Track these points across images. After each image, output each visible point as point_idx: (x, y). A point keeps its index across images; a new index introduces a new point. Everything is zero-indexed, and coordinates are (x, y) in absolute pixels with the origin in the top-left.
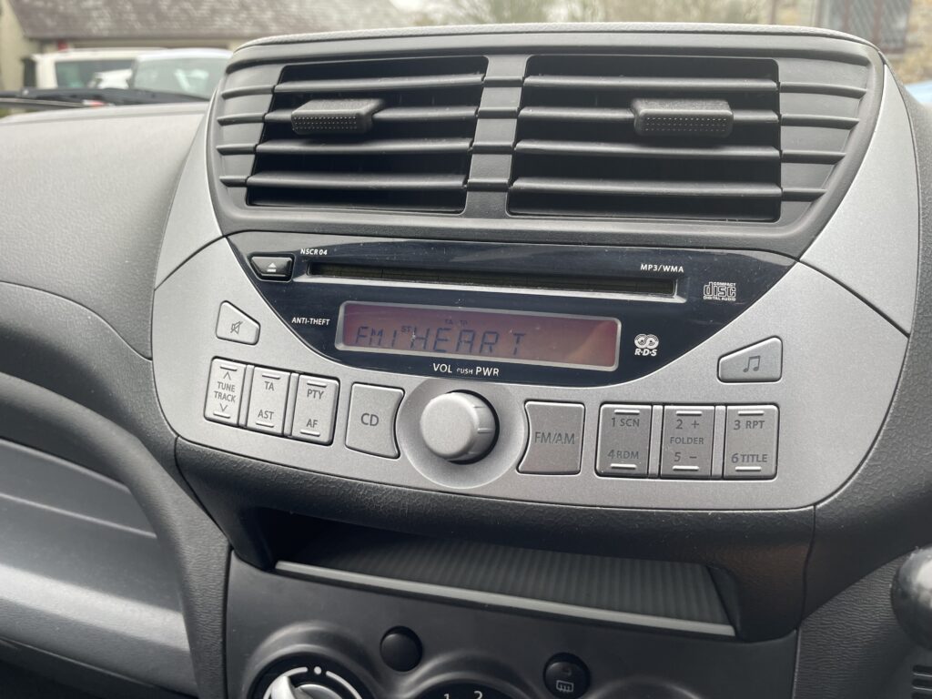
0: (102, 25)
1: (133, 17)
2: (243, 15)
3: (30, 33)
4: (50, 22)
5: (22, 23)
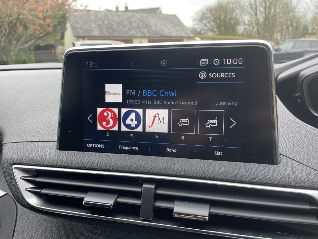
0: (96, 33)
1: (105, 30)
3: (75, 35)
4: (81, 32)
5: (73, 31)
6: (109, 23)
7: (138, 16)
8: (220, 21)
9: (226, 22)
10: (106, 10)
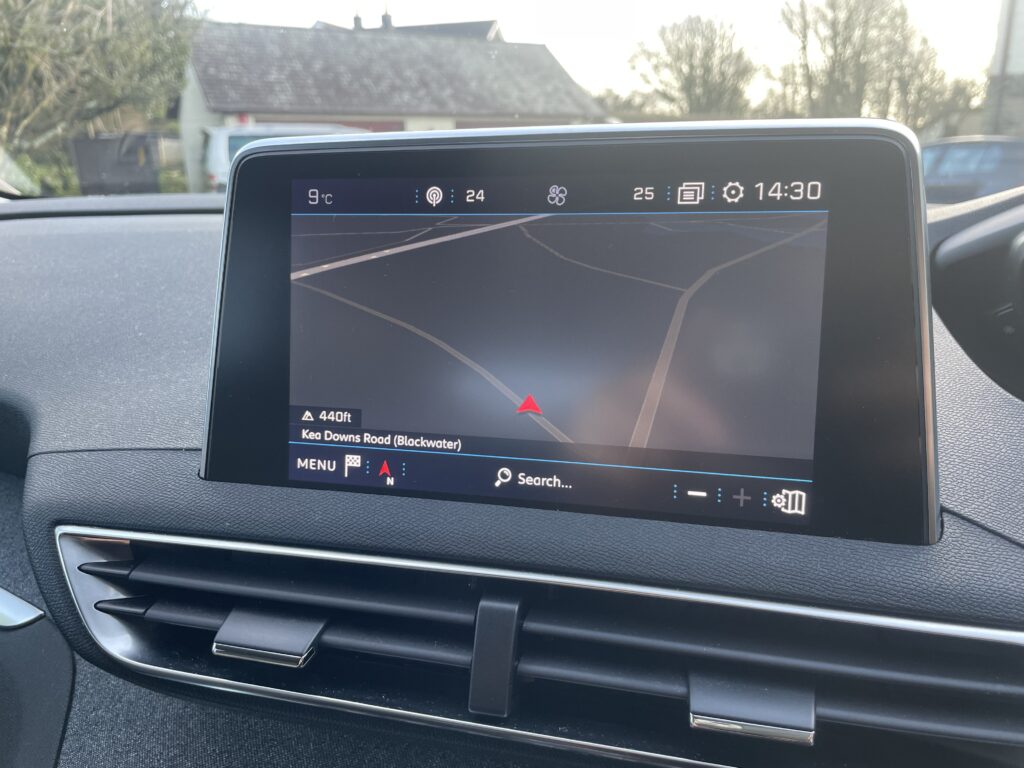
0: (283, 98)
1: (313, 92)
2: (422, 92)
3: (213, 105)
4: (233, 94)
5: (206, 94)
6: (326, 69)
7: (423, 45)
8: (692, 67)
9: (707, 70)
10: (318, 27)
